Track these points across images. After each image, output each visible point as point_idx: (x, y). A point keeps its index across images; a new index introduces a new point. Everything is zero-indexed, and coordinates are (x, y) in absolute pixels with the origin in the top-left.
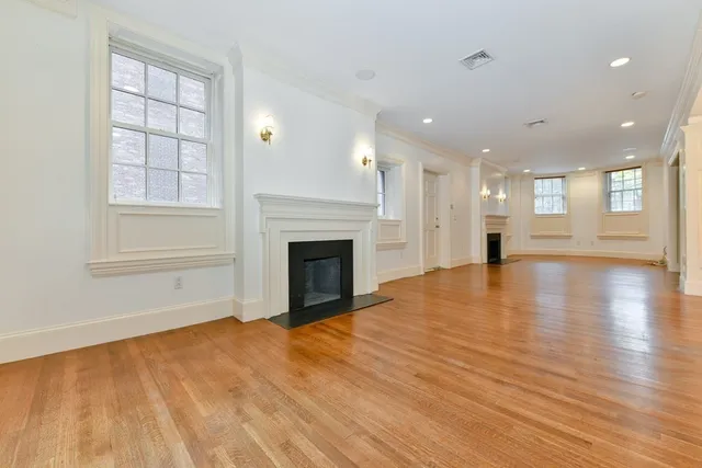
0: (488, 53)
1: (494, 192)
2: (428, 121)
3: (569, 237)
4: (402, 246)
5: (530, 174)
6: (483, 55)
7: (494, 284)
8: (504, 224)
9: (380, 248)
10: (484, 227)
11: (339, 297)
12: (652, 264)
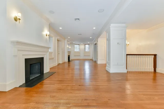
0: (80, 19)
1: (69, 47)
2: (61, 28)
3: (80, 56)
4: (53, 58)
5: (74, 43)
6: (78, 19)
7: (69, 66)
8: (70, 53)
9: (50, 59)
10: (68, 54)
11: (40, 75)
12: (91, 60)
